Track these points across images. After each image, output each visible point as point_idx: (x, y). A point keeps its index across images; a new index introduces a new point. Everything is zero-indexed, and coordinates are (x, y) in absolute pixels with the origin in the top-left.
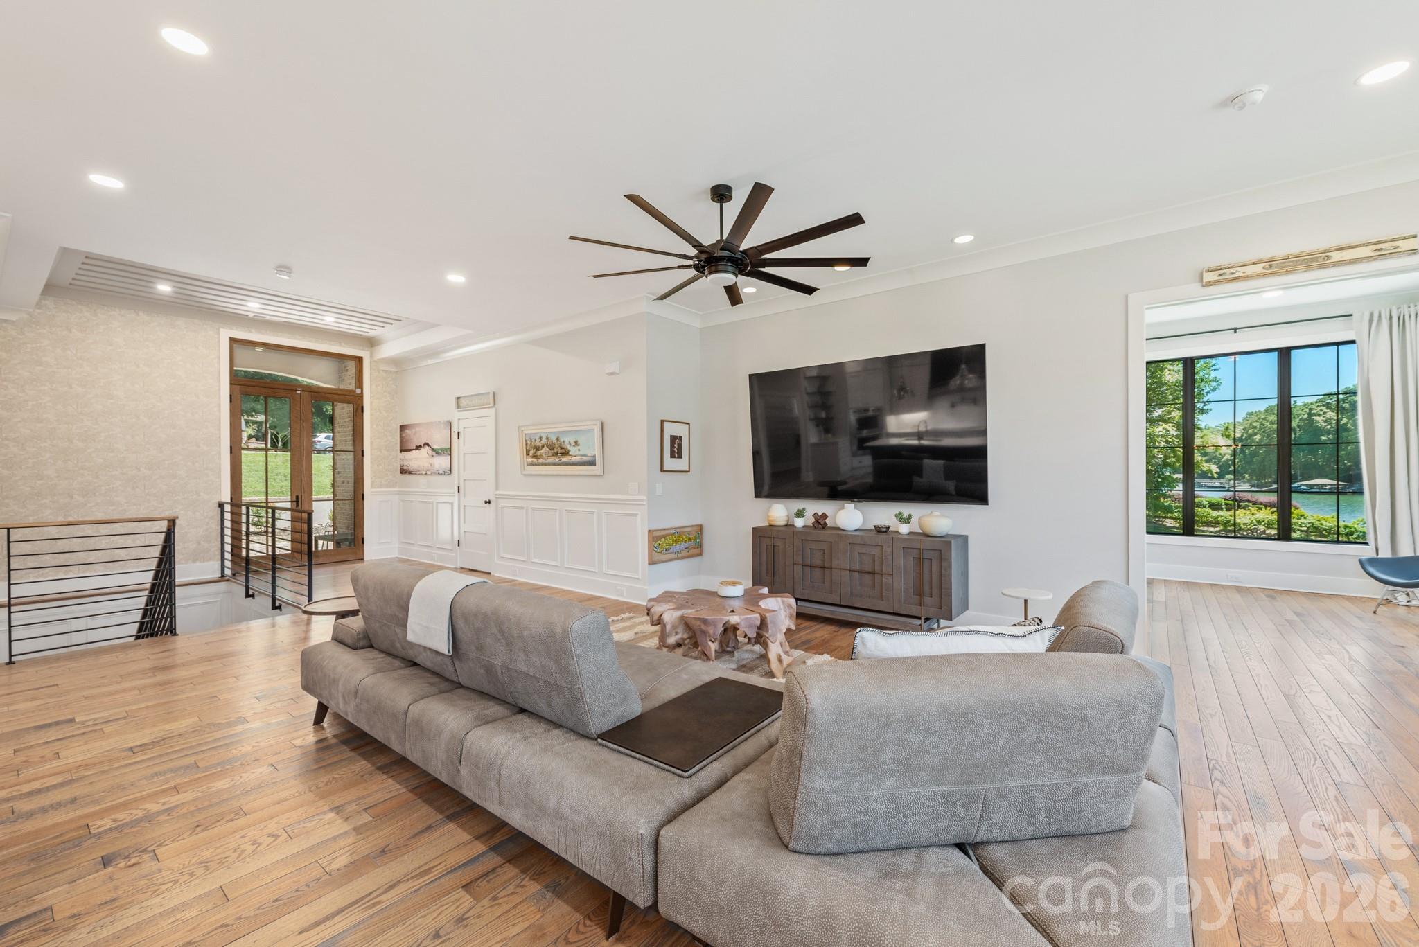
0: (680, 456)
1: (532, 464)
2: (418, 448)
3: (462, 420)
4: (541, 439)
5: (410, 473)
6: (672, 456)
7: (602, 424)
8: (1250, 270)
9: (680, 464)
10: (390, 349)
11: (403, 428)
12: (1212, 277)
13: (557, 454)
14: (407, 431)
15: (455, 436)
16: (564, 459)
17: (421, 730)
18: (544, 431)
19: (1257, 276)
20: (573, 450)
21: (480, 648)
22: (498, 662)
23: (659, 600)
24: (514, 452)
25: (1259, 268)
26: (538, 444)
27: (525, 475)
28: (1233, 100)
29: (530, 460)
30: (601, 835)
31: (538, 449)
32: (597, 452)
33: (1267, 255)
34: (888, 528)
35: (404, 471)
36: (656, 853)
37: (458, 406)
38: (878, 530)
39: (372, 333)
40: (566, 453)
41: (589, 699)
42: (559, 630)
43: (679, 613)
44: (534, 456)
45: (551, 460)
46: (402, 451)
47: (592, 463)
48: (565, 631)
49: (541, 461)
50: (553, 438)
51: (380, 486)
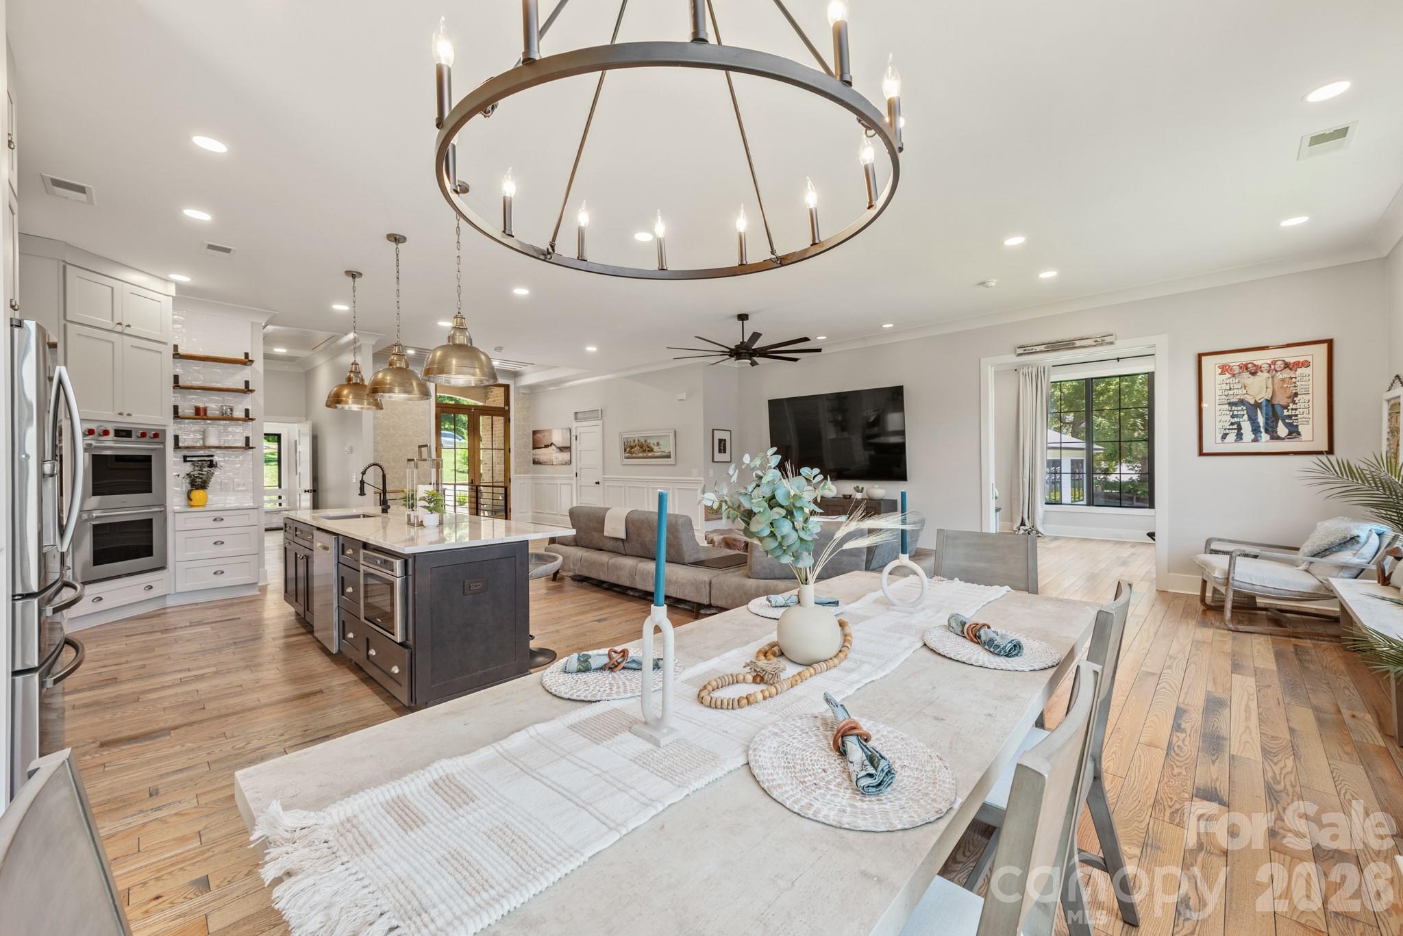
0: (725, 452)
1: (628, 458)
2: (546, 446)
3: (579, 427)
4: (634, 441)
5: (540, 464)
6: (720, 452)
7: (675, 432)
8: (1038, 348)
9: (725, 457)
10: (529, 379)
11: (535, 433)
12: (1020, 351)
13: (645, 451)
14: (538, 435)
15: (574, 438)
16: (650, 454)
17: (617, 568)
18: (637, 436)
19: (1042, 352)
20: (656, 448)
21: (639, 535)
22: (647, 539)
23: (712, 532)
24: (617, 450)
25: (1042, 348)
26: (632, 444)
27: (623, 465)
28: (983, 283)
29: (627, 455)
30: (692, 584)
31: (632, 448)
32: (672, 450)
33: (1046, 340)
34: (851, 496)
35: (535, 462)
36: (710, 587)
37: (576, 419)
38: (845, 497)
39: (518, 369)
40: (651, 450)
41: (685, 549)
42: (674, 522)
43: (722, 537)
44: (629, 452)
45: (641, 455)
46: (534, 448)
47: (668, 457)
48: (676, 522)
49: (634, 455)
50: (643, 440)
51: (520, 473)
